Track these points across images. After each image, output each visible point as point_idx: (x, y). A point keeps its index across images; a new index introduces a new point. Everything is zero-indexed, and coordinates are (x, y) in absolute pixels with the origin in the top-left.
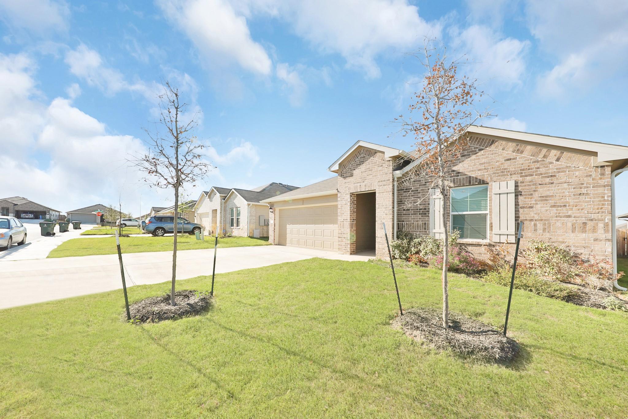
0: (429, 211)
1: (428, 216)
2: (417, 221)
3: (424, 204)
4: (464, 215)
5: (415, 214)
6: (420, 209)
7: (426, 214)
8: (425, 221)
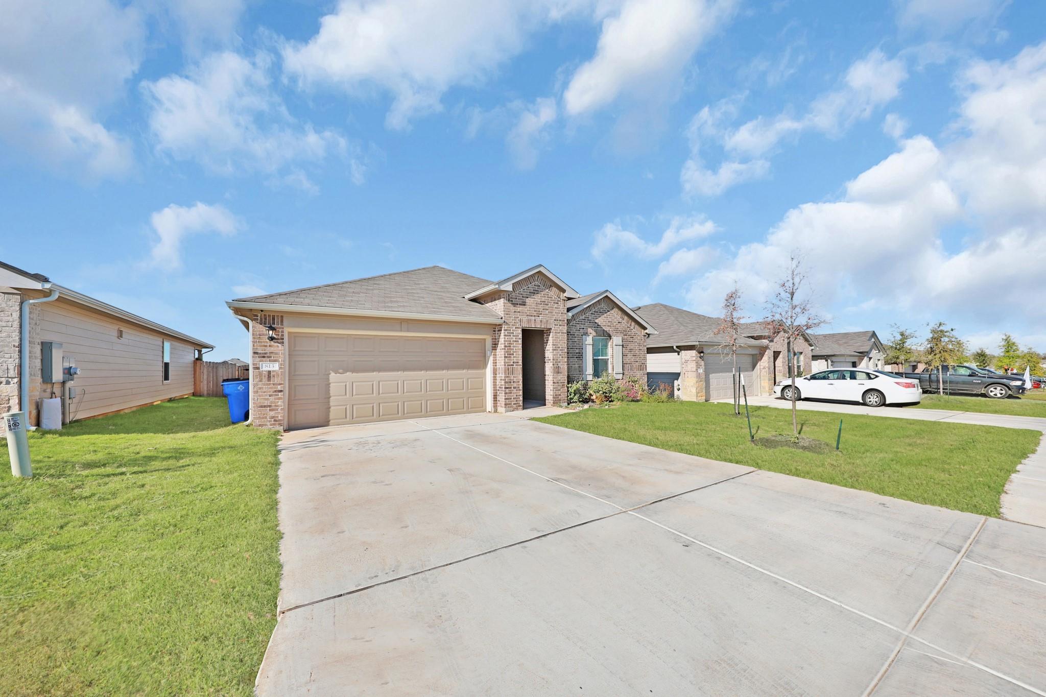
0: (582, 355)
1: (582, 360)
2: (574, 364)
3: (580, 349)
4: (599, 359)
5: (573, 357)
6: (576, 353)
7: (580, 358)
8: (580, 364)
